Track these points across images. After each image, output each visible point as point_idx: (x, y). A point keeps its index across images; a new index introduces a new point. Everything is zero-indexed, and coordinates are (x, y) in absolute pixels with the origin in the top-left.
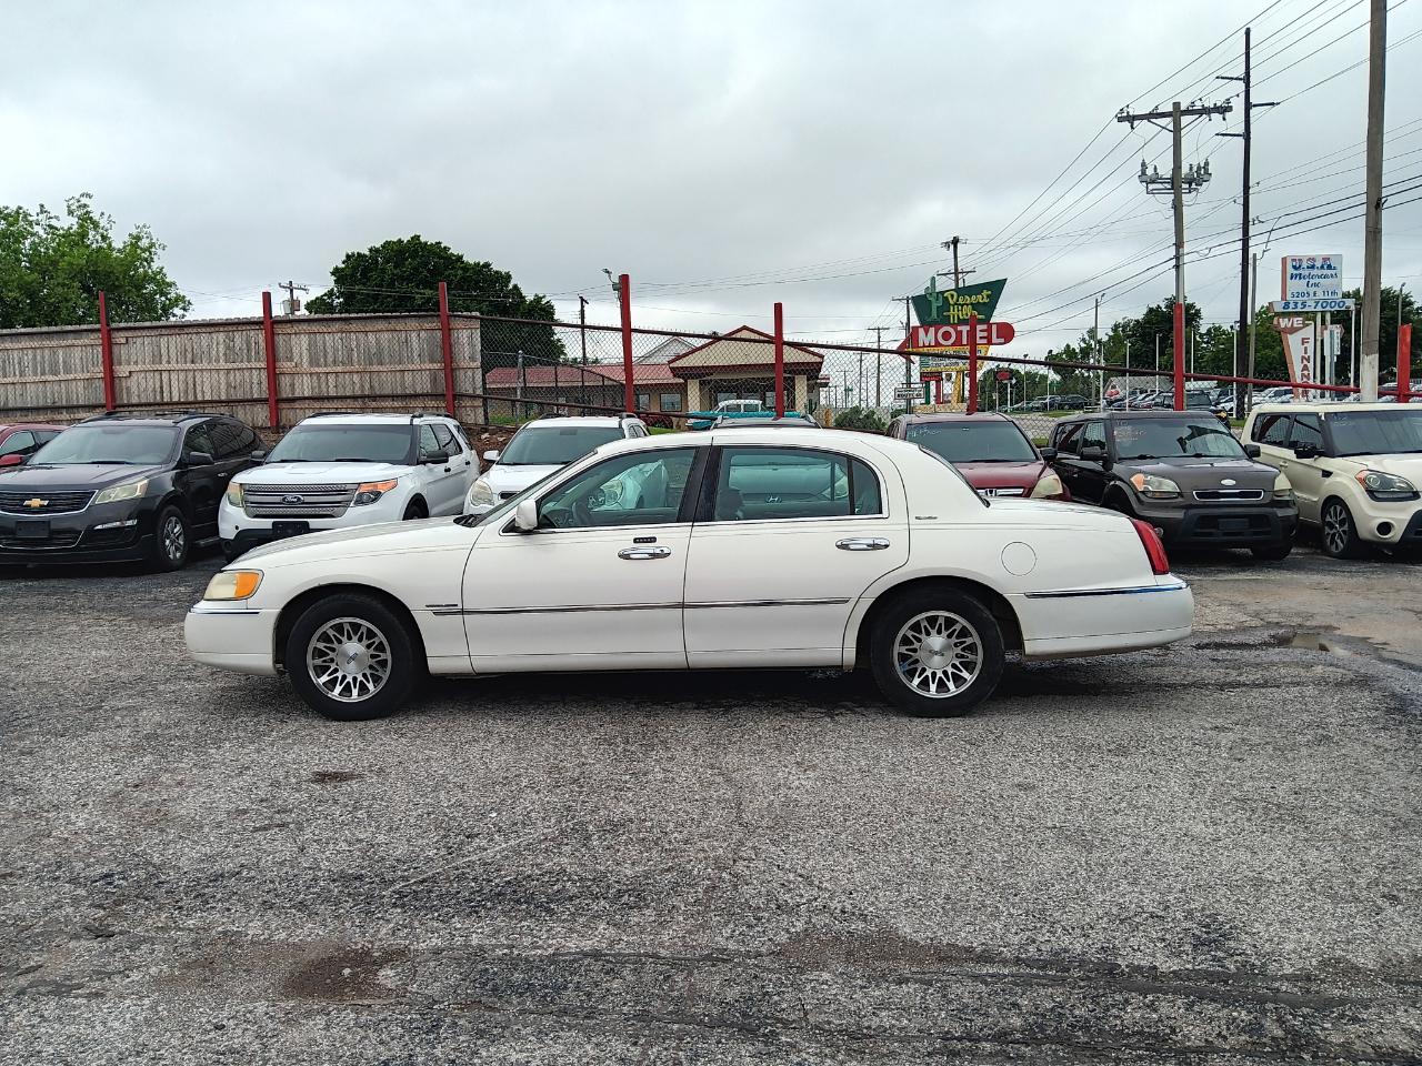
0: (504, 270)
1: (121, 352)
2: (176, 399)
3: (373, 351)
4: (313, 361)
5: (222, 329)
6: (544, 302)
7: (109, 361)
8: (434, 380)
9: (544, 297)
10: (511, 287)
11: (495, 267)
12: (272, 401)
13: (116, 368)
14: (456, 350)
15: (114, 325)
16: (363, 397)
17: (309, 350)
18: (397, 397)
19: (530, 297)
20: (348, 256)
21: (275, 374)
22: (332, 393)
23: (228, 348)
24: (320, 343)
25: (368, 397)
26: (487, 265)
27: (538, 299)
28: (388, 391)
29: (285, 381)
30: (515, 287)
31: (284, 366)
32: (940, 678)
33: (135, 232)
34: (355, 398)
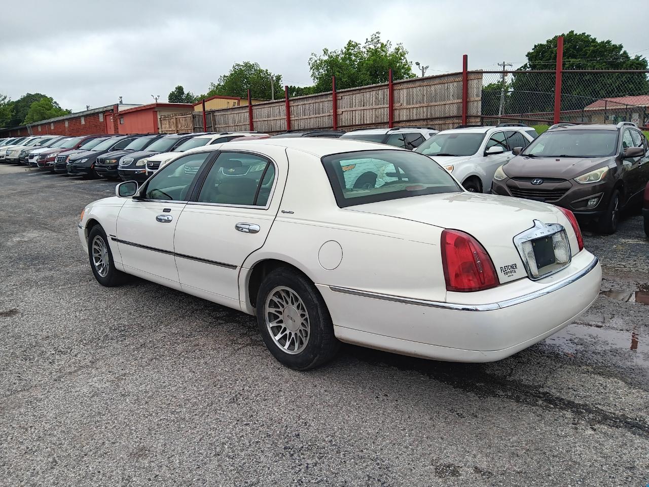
0: (618, 44)
1: (340, 103)
2: (357, 123)
3: (433, 95)
4: (408, 103)
5: (374, 89)
6: (641, 59)
7: (336, 108)
8: (458, 108)
9: (641, 56)
10: (622, 52)
11: (613, 43)
12: (390, 123)
13: (338, 110)
14: (469, 91)
15: (338, 91)
16: (427, 119)
17: (407, 96)
18: (441, 118)
19: (632, 57)
20: (535, 46)
21: (393, 110)
22: (415, 118)
23: (376, 98)
24: (411, 93)
25: (429, 119)
26: (608, 42)
27: (638, 58)
28: (438, 115)
29: (396, 113)
30: (625, 53)
31: (396, 105)
32: (286, 334)
33: (397, 47)
34: (424, 120)
